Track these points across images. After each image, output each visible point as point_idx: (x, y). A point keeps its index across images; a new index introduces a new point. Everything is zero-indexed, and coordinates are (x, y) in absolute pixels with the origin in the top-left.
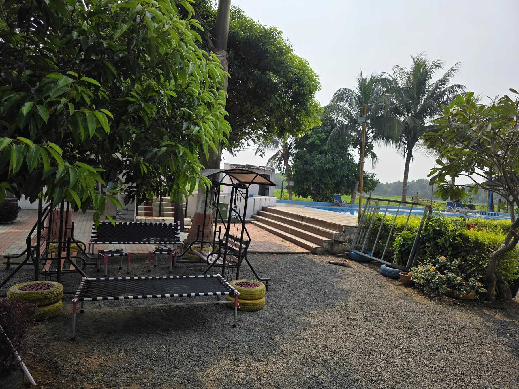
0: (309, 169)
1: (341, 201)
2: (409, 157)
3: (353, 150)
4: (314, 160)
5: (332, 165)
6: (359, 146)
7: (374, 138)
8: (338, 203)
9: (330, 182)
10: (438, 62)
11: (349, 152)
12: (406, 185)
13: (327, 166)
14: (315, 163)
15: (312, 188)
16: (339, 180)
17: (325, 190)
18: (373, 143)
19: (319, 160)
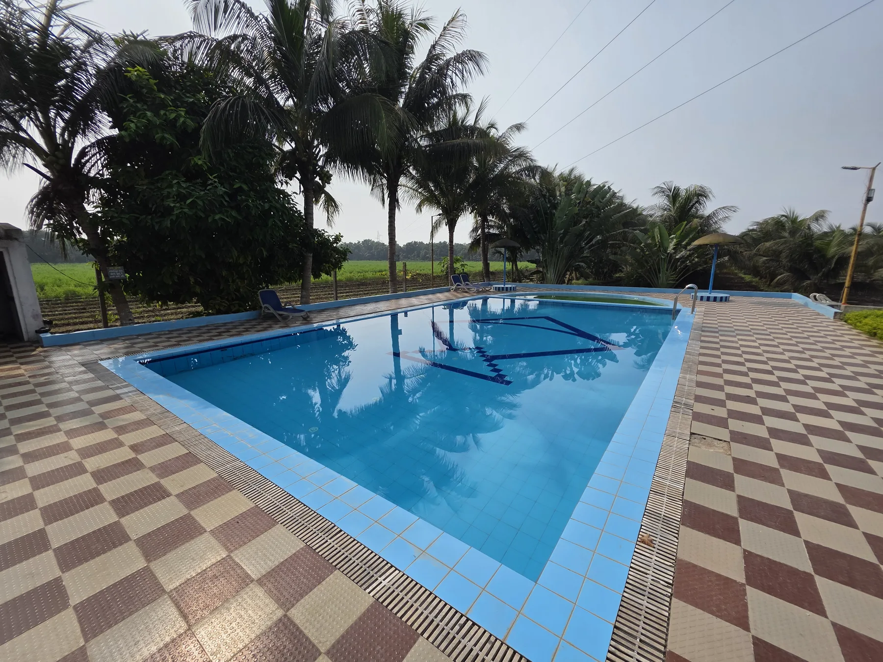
0: (157, 228)
1: (278, 306)
2: (394, 204)
3: (287, 183)
4: (168, 197)
5: (234, 213)
6: (298, 175)
7: (330, 158)
8: (272, 311)
9: (241, 261)
10: (422, 16)
11: (279, 186)
12: (394, 253)
13: (217, 217)
14: (172, 209)
15: (192, 280)
16: (265, 253)
17: (233, 281)
18: (330, 169)
19: (181, 198)
